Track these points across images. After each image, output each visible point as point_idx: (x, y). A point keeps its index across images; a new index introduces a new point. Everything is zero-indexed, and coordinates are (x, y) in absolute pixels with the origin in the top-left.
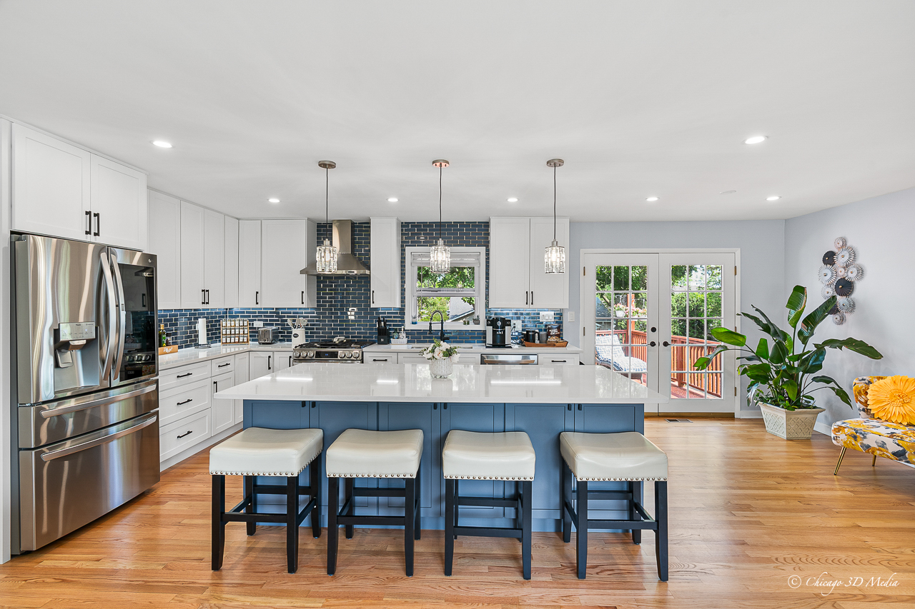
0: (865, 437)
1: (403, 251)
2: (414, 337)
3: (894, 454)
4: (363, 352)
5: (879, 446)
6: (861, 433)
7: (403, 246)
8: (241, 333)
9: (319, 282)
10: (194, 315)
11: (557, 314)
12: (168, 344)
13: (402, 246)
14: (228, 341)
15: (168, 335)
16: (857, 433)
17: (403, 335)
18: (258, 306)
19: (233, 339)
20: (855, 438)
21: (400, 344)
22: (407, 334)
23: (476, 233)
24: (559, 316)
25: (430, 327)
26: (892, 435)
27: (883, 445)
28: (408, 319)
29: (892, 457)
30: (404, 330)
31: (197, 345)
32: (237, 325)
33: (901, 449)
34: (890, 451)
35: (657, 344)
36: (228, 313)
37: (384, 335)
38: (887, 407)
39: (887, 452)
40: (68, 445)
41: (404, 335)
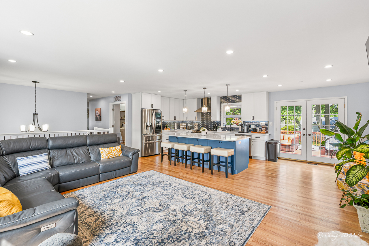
1: (221, 105)
2: (224, 129)
7: (221, 103)
8: (184, 127)
9: (201, 114)
10: (174, 122)
12: (168, 128)
14: (181, 128)
15: (168, 126)
18: (187, 120)
21: (219, 130)
23: (238, 98)
24: (267, 123)
25: (226, 126)
28: (222, 124)
30: (221, 127)
31: (175, 129)
32: (184, 125)
36: (183, 122)
37: (215, 128)
40: (150, 141)
41: (221, 129)
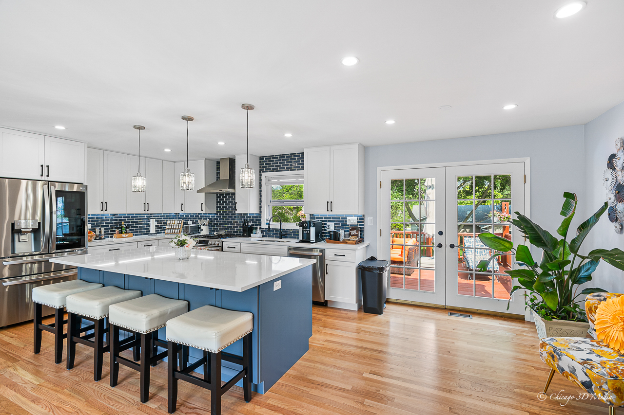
0: (560, 359)
1: (261, 175)
2: (267, 233)
3: (583, 383)
4: (223, 242)
5: (571, 372)
6: (558, 354)
8: (177, 227)
9: (217, 197)
10: (148, 216)
11: (360, 219)
13: (260, 172)
14: (169, 232)
16: (555, 352)
17: (259, 231)
19: (171, 231)
20: (553, 357)
21: (256, 236)
22: (262, 231)
23: (297, 161)
24: (361, 220)
25: (270, 227)
26: (585, 362)
27: (574, 371)
28: (263, 221)
29: (582, 386)
30: (260, 228)
32: (176, 223)
33: (588, 380)
34: (580, 380)
35: (444, 245)
36: (174, 216)
37: (248, 231)
38: (608, 330)
39: (577, 380)
